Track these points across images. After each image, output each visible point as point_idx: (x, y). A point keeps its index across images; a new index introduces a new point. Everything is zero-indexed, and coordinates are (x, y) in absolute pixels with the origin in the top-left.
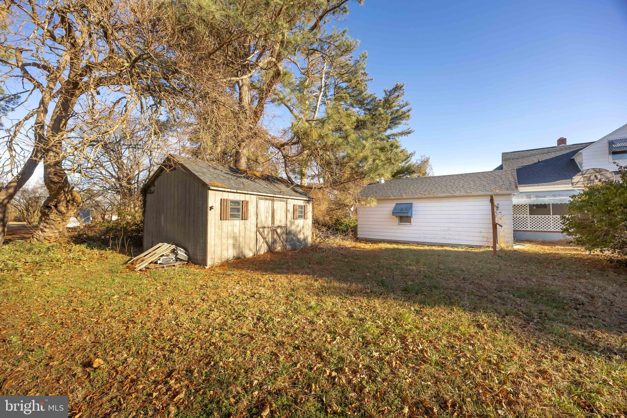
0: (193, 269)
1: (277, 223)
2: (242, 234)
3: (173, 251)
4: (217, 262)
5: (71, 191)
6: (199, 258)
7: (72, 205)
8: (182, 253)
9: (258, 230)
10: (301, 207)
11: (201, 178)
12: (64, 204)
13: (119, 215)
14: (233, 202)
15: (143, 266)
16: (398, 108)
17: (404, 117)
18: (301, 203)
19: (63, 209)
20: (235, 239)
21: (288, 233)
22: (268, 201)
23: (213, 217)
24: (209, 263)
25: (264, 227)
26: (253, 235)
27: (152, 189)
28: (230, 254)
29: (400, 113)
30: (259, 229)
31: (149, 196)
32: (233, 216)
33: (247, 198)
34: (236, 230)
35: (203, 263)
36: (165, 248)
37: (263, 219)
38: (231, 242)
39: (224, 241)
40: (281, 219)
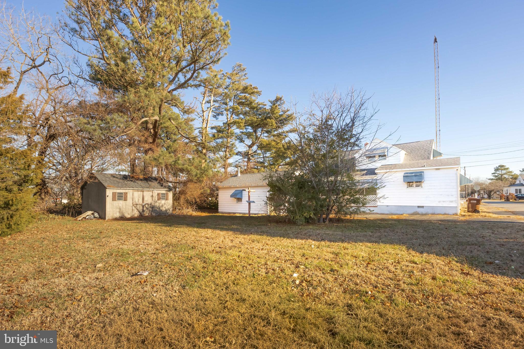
0: (101, 220)
1: (145, 202)
2: (124, 207)
3: (93, 214)
4: (110, 218)
5: (46, 188)
6: (103, 216)
7: (47, 194)
8: (96, 215)
9: (133, 205)
10: (164, 194)
11: (104, 184)
12: (44, 194)
13: (69, 199)
14: (118, 193)
15: (80, 219)
16: (282, 113)
17: (289, 120)
18: (164, 192)
19: (43, 197)
20: (120, 209)
21: (153, 207)
22: (139, 192)
23: (109, 200)
24: (107, 218)
25: (137, 204)
26: (131, 208)
27: (86, 187)
28: (118, 215)
29: (285, 116)
30: (135, 205)
31: (84, 190)
32: (119, 199)
33: (127, 191)
34: (120, 205)
35: (104, 218)
36: (89, 213)
37: (137, 201)
38: (118, 210)
39: (114, 210)
40: (148, 200)
